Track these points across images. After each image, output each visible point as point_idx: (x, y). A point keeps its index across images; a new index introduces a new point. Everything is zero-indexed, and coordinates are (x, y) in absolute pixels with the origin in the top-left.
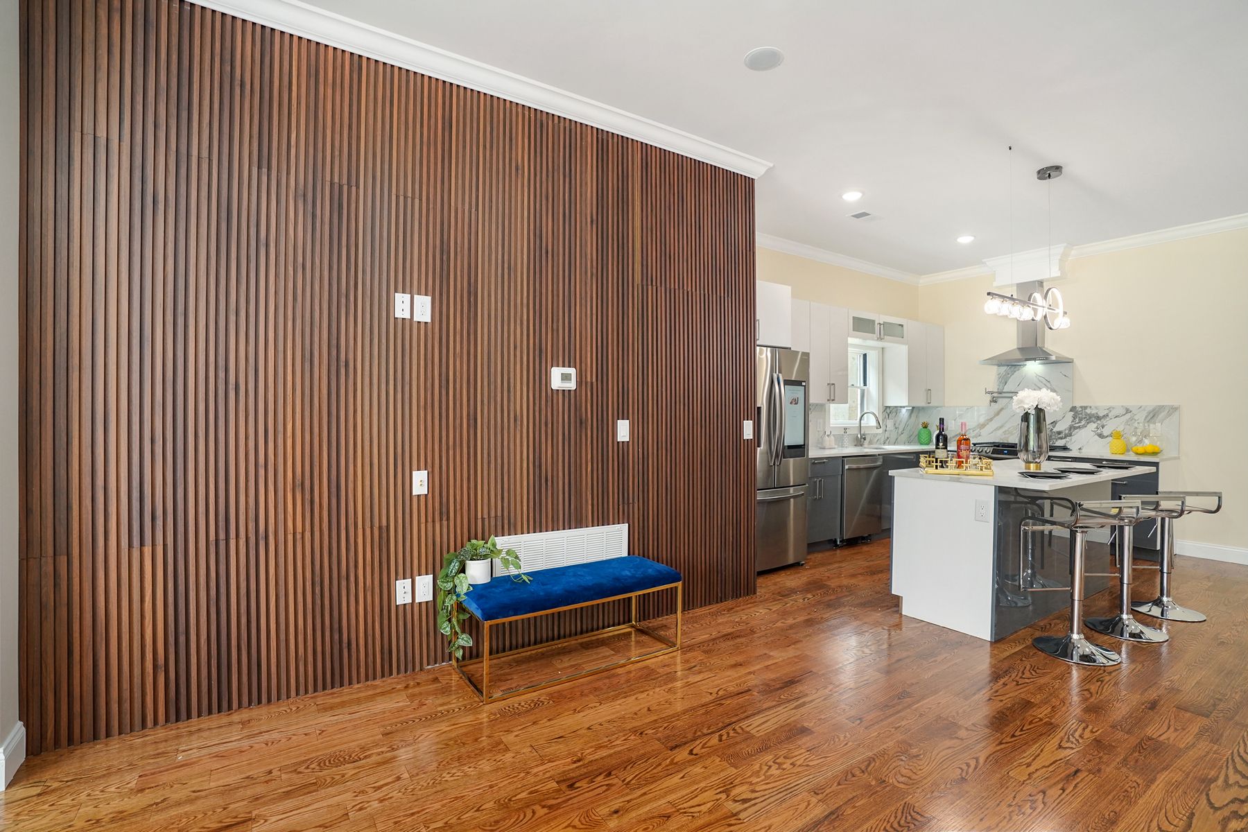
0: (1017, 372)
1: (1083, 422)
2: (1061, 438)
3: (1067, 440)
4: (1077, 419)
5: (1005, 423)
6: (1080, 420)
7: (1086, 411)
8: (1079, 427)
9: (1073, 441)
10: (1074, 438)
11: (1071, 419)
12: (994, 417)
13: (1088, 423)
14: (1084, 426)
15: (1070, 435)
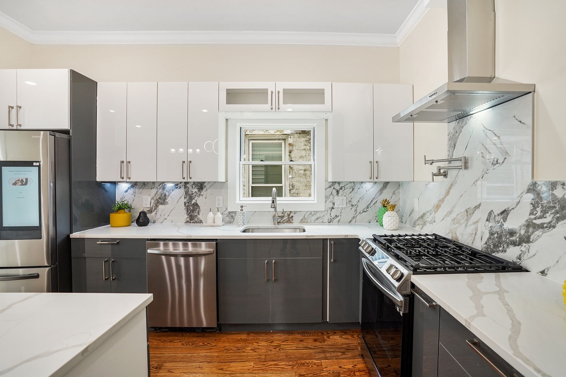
0: (465, 127)
1: (549, 218)
2: (514, 244)
3: (523, 248)
4: (539, 210)
5: (454, 207)
6: (544, 212)
7: (555, 192)
8: (541, 226)
9: (532, 253)
10: (534, 247)
11: (529, 208)
12: (445, 197)
13: (558, 220)
14: (551, 226)
15: (526, 240)
